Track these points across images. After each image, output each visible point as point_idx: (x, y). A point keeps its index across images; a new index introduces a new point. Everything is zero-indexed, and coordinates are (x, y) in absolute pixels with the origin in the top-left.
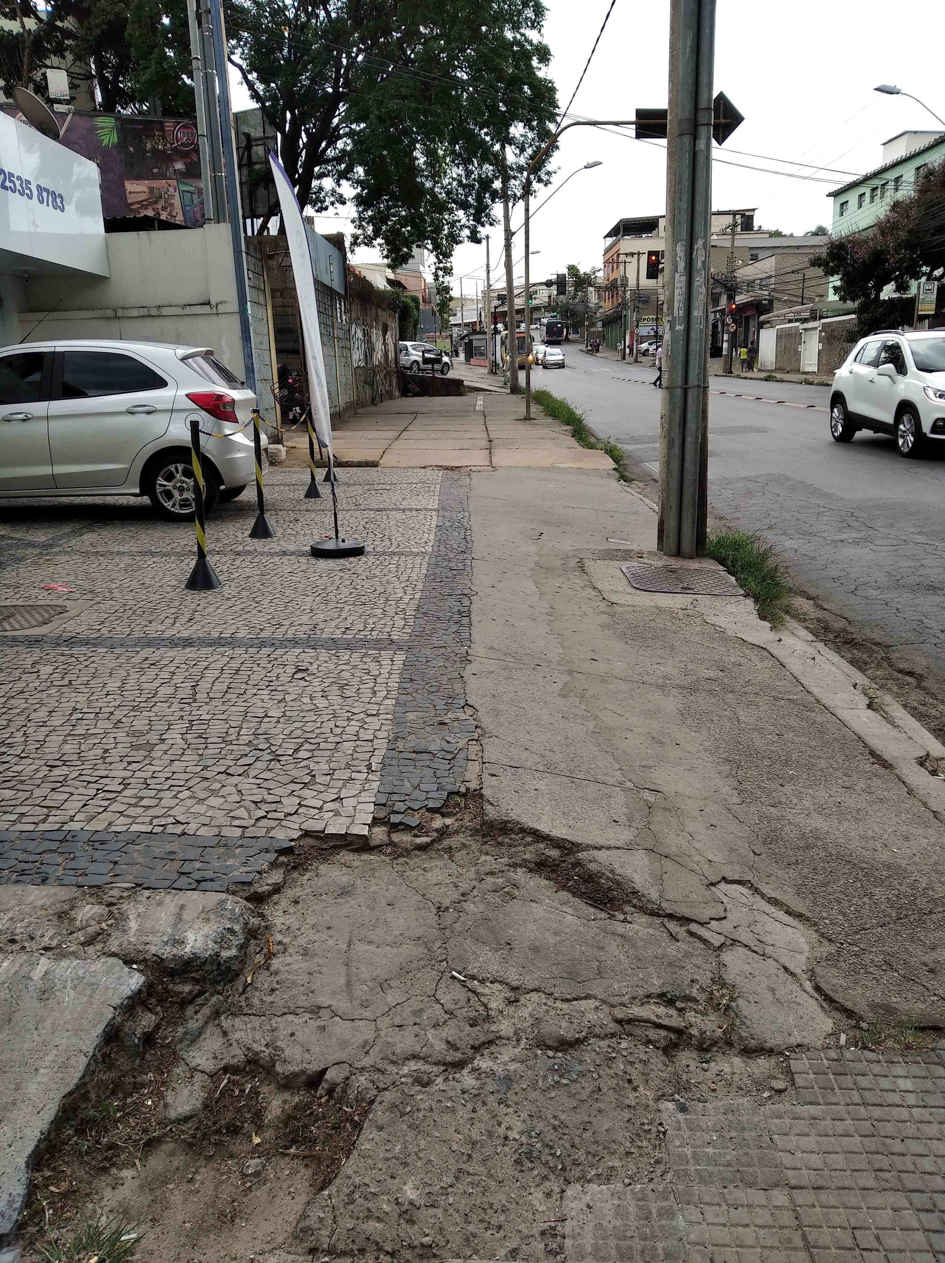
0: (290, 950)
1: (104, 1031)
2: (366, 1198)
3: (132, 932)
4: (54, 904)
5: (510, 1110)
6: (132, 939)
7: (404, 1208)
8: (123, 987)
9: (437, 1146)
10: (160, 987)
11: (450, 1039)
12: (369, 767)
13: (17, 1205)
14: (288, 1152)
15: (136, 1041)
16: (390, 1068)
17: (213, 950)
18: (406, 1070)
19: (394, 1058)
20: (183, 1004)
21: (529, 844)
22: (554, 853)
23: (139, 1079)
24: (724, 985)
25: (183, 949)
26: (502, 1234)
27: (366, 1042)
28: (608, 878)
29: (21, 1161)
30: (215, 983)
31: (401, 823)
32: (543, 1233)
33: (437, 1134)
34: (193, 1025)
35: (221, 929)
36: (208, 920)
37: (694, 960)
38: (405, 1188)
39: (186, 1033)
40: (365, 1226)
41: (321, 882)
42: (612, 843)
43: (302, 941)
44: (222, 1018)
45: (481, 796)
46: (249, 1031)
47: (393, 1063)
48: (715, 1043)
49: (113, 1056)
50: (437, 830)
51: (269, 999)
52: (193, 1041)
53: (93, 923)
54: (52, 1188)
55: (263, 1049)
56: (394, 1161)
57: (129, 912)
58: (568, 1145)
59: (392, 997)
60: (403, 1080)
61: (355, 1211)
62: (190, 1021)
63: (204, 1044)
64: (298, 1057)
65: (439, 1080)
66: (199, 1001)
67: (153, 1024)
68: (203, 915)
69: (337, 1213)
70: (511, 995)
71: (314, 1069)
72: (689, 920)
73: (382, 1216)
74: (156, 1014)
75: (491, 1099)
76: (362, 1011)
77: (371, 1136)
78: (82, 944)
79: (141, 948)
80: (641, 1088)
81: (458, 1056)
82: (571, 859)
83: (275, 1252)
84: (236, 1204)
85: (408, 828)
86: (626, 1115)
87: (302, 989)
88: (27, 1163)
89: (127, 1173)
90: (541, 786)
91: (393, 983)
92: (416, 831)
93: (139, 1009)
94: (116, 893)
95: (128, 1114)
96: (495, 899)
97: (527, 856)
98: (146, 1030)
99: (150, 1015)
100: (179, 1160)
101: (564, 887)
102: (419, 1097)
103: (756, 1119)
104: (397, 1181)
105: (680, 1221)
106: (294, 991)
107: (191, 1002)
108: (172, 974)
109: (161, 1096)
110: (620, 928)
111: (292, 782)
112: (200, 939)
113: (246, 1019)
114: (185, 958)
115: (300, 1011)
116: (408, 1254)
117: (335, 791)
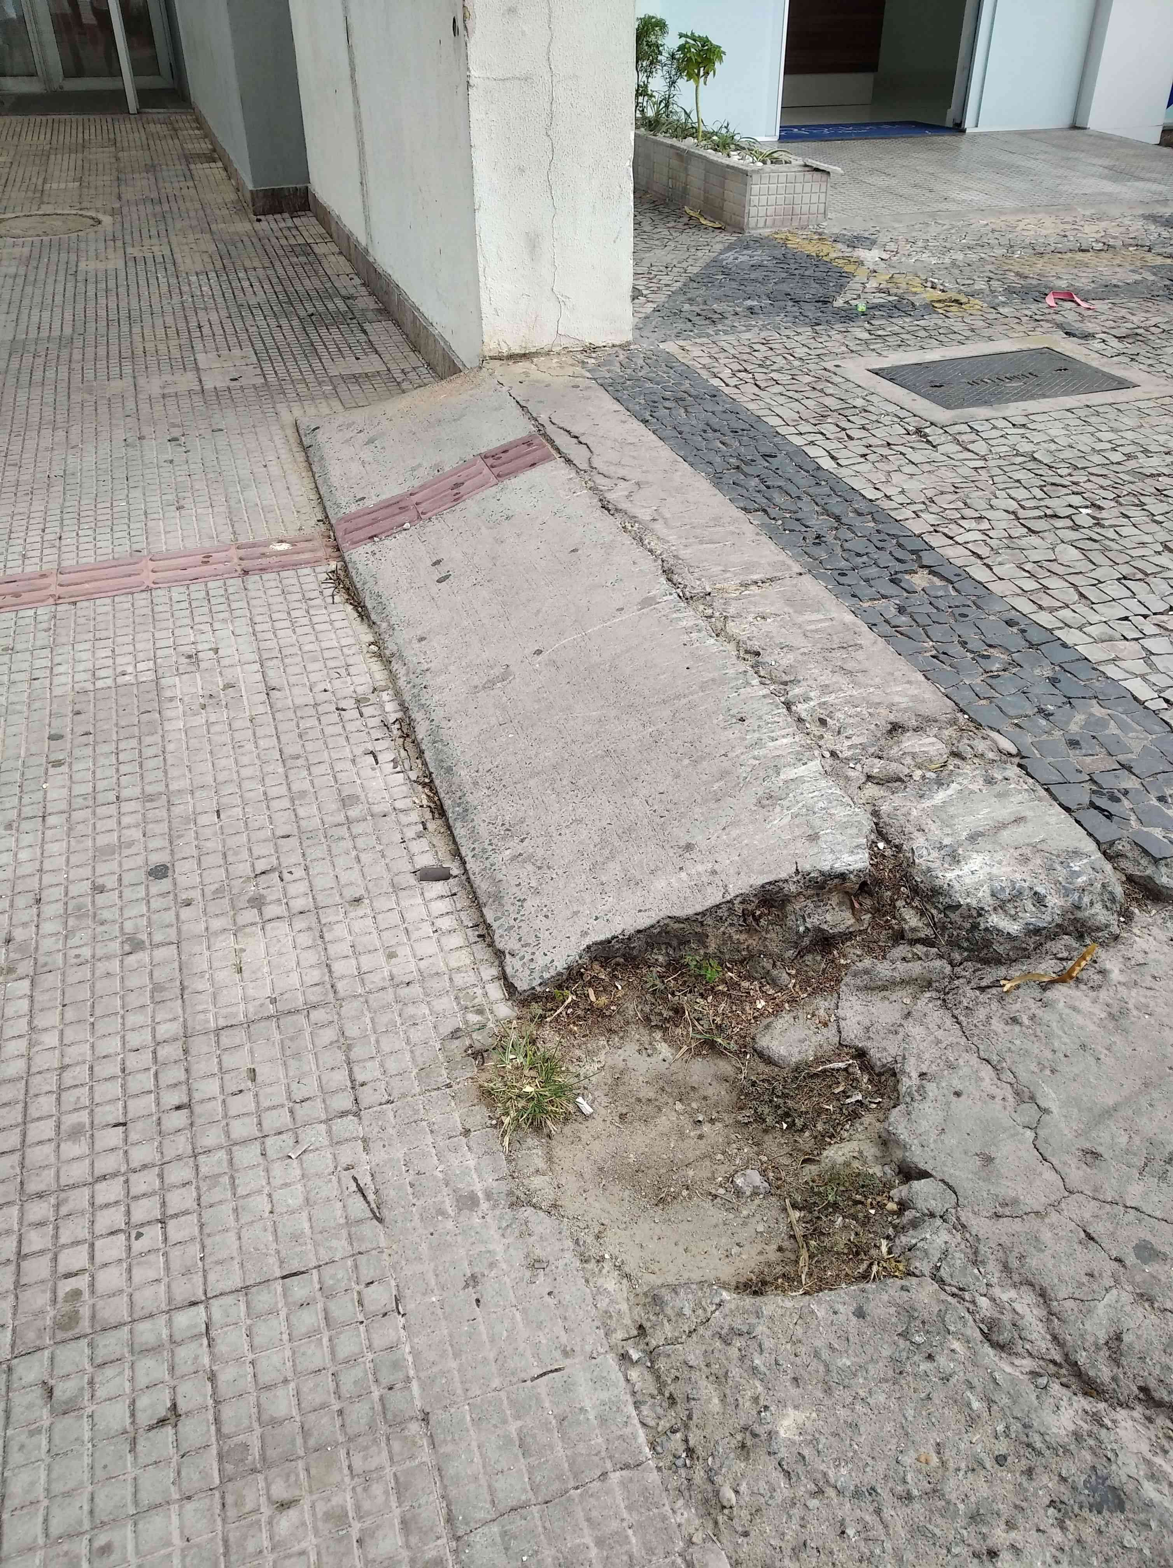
0: (1103, 994)
1: (763, 886)
2: (742, 1358)
3: (927, 803)
4: (907, 710)
5: (1057, 1535)
6: (915, 813)
7: (758, 1429)
8: (830, 857)
9: (889, 1427)
10: (889, 893)
11: (1127, 1338)
13: (547, 975)
14: (790, 1210)
15: (802, 929)
16: (993, 1268)
17: (979, 901)
18: (1006, 1295)
19: (1014, 1264)
20: (899, 937)
23: (775, 972)
25: (946, 870)
27: (1015, 1202)
30: (954, 943)
33: (910, 1413)
34: (884, 969)
35: (1026, 885)
36: (1025, 860)
38: (790, 1411)
39: (866, 972)
40: (703, 1383)
43: (1134, 997)
44: (928, 995)
46: (932, 1038)
47: (1006, 1267)
49: (763, 922)
51: (997, 1025)
52: (867, 988)
53: (908, 760)
54: (592, 992)
55: (914, 1075)
56: (822, 1369)
57: (960, 779)
60: (983, 1302)
61: (717, 1355)
62: (886, 964)
63: (879, 1004)
64: (924, 1125)
65: (1028, 1364)
66: (920, 949)
67: (842, 928)
68: (1028, 851)
69: (701, 1330)
71: (915, 1159)
73: (729, 1399)
74: (859, 920)
75: (1048, 1482)
76: (1073, 1162)
77: (841, 1308)
78: (869, 777)
79: (909, 828)
81: (1103, 1372)
83: (625, 1281)
84: (685, 1193)
87: (1048, 1054)
88: (589, 947)
89: (664, 1049)
93: (835, 898)
94: (983, 746)
95: (730, 996)
98: (825, 927)
99: (848, 914)
100: (719, 1092)
102: (956, 1345)
104: (794, 1391)
106: (1035, 1048)
107: (913, 942)
108: (915, 890)
109: (778, 1011)
112: (981, 875)
113: (949, 1022)
114: (937, 882)
115: (1008, 1076)
116: (699, 1475)
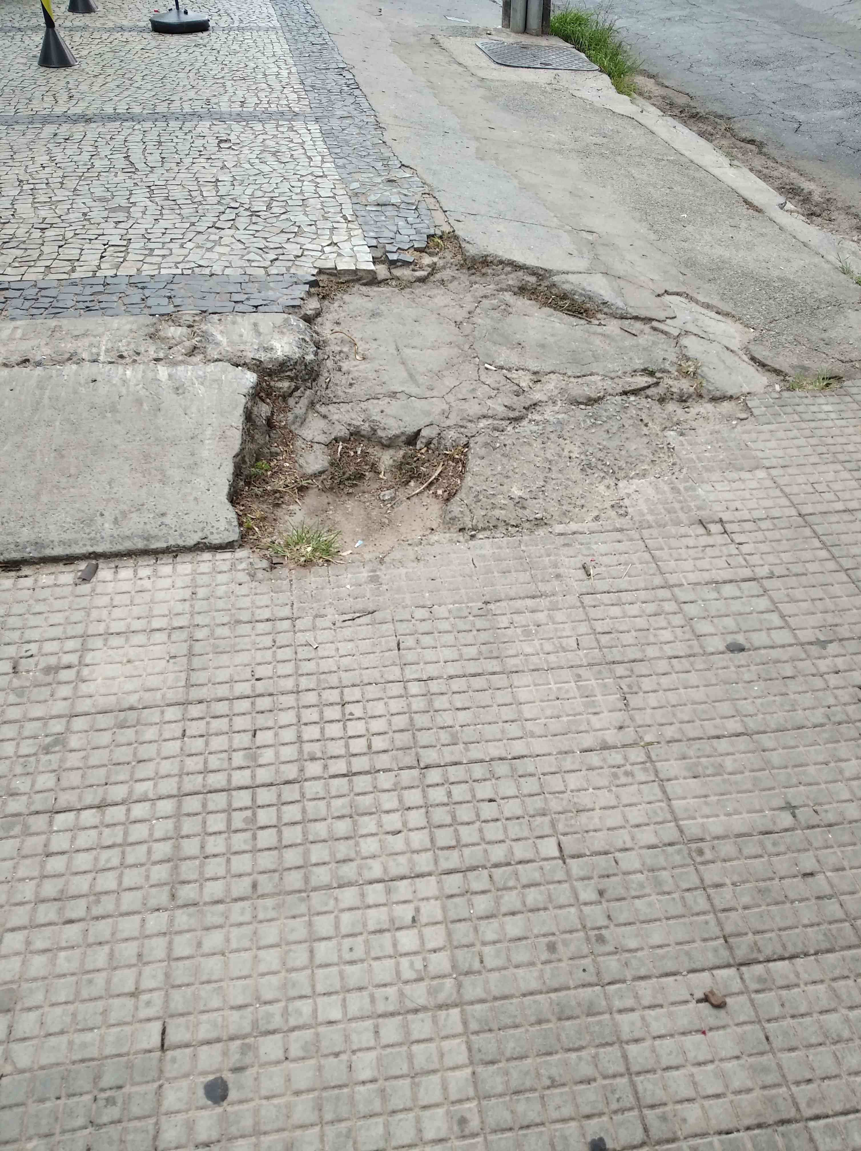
1: (244, 412)
2: (488, 498)
3: (224, 344)
4: (139, 328)
6: (227, 349)
7: (516, 501)
8: (245, 381)
9: (526, 465)
11: (506, 404)
12: (344, 217)
13: (235, 524)
15: (262, 423)
16: (469, 424)
17: (298, 354)
19: (470, 419)
20: (285, 397)
21: (509, 273)
22: (533, 279)
23: (273, 450)
24: (688, 359)
25: (275, 354)
26: (585, 509)
27: (443, 411)
28: (581, 295)
30: (305, 380)
31: (398, 261)
32: (613, 506)
33: (523, 458)
34: (297, 412)
35: (296, 339)
36: (283, 333)
37: (660, 346)
38: (513, 490)
39: (296, 417)
40: (493, 513)
41: (351, 307)
42: (573, 269)
44: (318, 406)
45: (456, 237)
46: (344, 413)
47: (470, 421)
48: (690, 396)
49: (253, 432)
50: (429, 266)
51: (350, 391)
52: (302, 423)
53: (184, 340)
55: (362, 423)
56: (499, 476)
57: (210, 331)
58: (612, 459)
59: (449, 382)
60: (484, 430)
61: (483, 505)
62: (295, 409)
63: (312, 424)
64: (395, 425)
65: (510, 427)
66: (297, 394)
67: (269, 411)
68: (277, 330)
69: (471, 507)
70: (534, 377)
71: (411, 431)
72: (651, 320)
73: (503, 506)
74: (269, 404)
75: (552, 436)
76: (430, 392)
77: (476, 463)
78: (185, 355)
79: (240, 354)
80: (650, 424)
81: (516, 414)
82: (546, 283)
85: (406, 264)
86: (645, 440)
87: (375, 381)
88: (228, 501)
89: (294, 507)
90: (501, 228)
91: (445, 373)
92: (412, 267)
93: (258, 400)
94: (188, 318)
95: (276, 472)
96: (496, 314)
97: (510, 282)
98: (267, 415)
99: (265, 404)
101: (545, 304)
102: (501, 438)
103: (733, 435)
104: (505, 487)
105: (700, 491)
106: (369, 384)
107: (291, 394)
108: (271, 373)
109: (294, 460)
110: (599, 329)
111: (282, 232)
112: (285, 346)
113: (338, 405)
114: (281, 359)
115: (380, 396)
117: (327, 237)
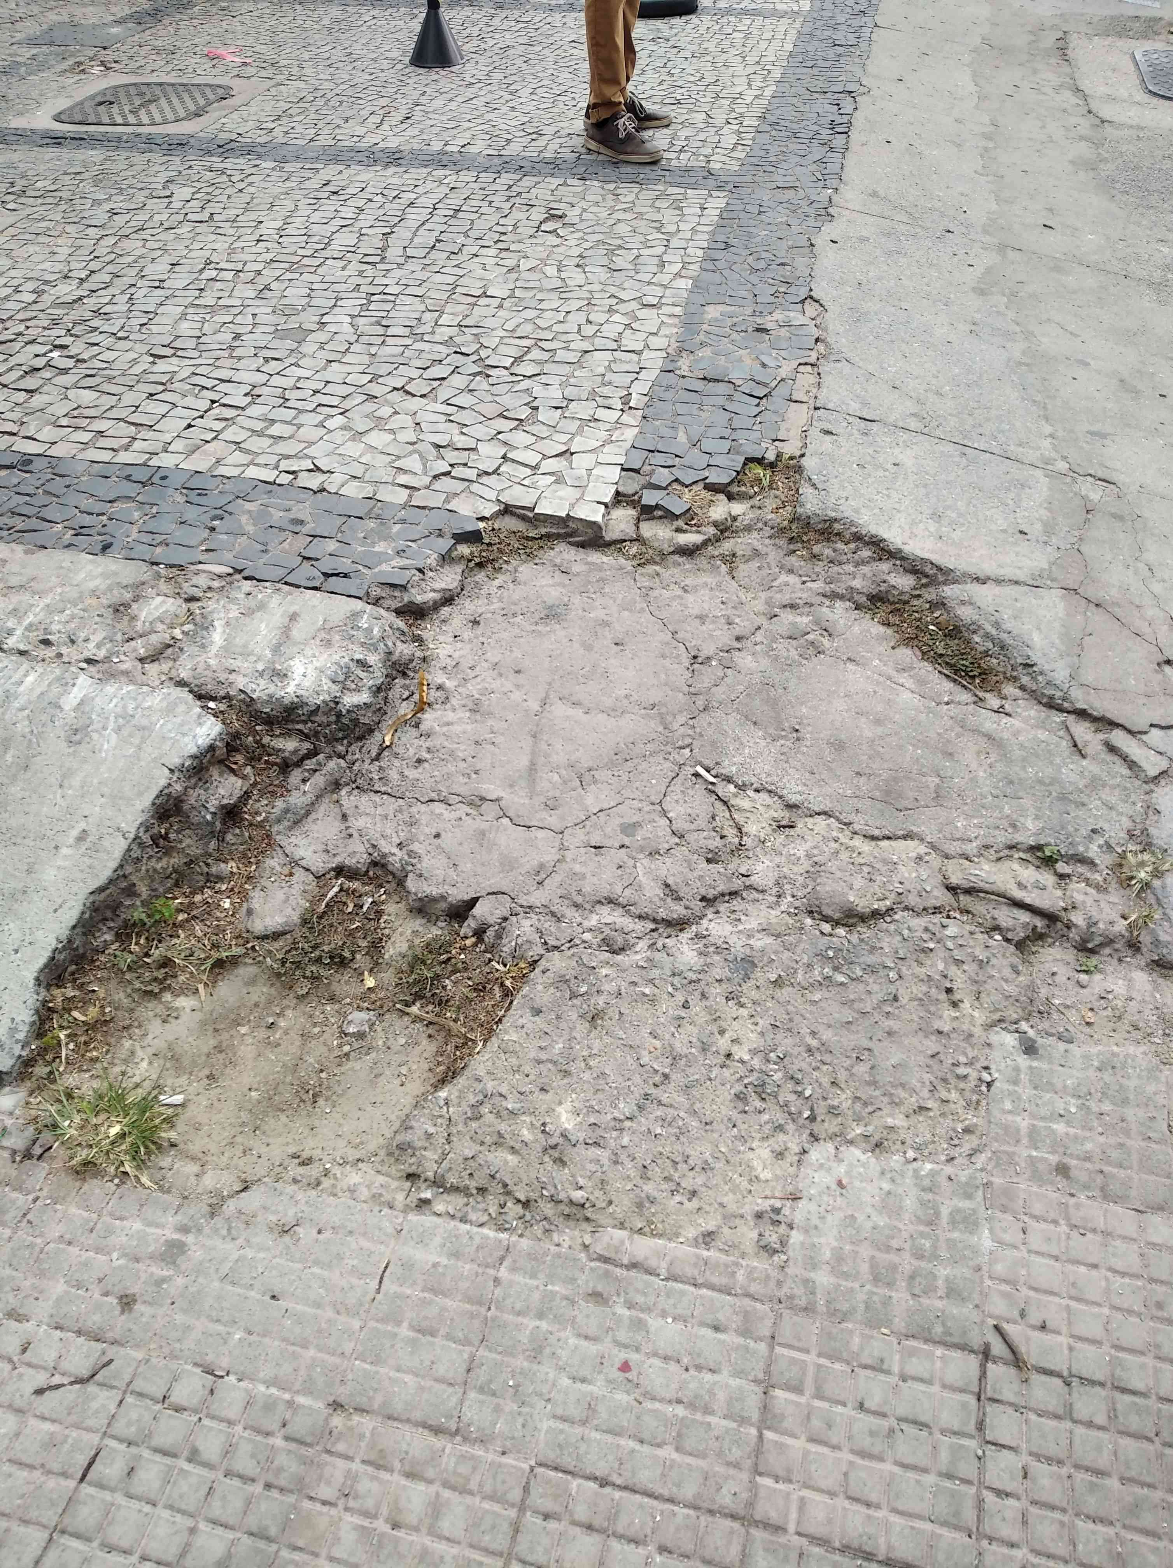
0: (454, 701)
1: (154, 804)
2: (498, 1115)
3: (214, 649)
4: (110, 589)
5: (744, 1012)
6: (212, 662)
7: (552, 1141)
8: (186, 739)
9: (618, 1054)
10: (251, 739)
11: (670, 881)
12: (626, 400)
13: (21, 1036)
14: (407, 1010)
15: (209, 817)
16: (570, 913)
17: (329, 693)
18: (593, 921)
19: (579, 899)
20: (286, 767)
21: (863, 562)
22: (904, 582)
23: (214, 870)
24: (1147, 846)
25: (283, 687)
26: (695, 1203)
27: (542, 866)
28: (987, 636)
29: (30, 974)
30: (333, 740)
31: (657, 507)
32: (759, 1216)
33: (621, 1033)
34: (297, 799)
35: (346, 660)
36: (328, 643)
37: (1105, 794)
38: (560, 1109)
39: (287, 811)
40: (491, 1157)
41: (517, 593)
42: (1008, 572)
43: (473, 688)
44: (343, 792)
45: (799, 469)
46: (378, 818)
47: (577, 906)
48: (1109, 942)
49: (172, 836)
50: (716, 524)
51: (411, 773)
52: (297, 823)
53: (160, 627)
54: (75, 1014)
55: (395, 850)
56: (550, 1066)
57: (215, 616)
58: (825, 1081)
59: (593, 799)
60: (587, 936)
61: (480, 1132)
62: (295, 793)
63: (314, 827)
64: (440, 873)
65: (642, 945)
66: (309, 764)
67: (238, 793)
68: (323, 635)
69: (454, 1130)
70: (784, 815)
71: (459, 897)
72: (1113, 724)
73: (518, 1146)
74: (244, 777)
75: (716, 991)
76: (545, 814)
77: (521, 1022)
78: (141, 660)
79: (222, 677)
80: (966, 1006)
81: (677, 910)
82: (930, 594)
83: (360, 1165)
84: (323, 1075)
85: (669, 516)
86: (932, 1045)
87: (463, 765)
88: (37, 979)
89: (184, 1002)
90: (907, 458)
91: (600, 775)
92: (680, 523)
93: (215, 772)
94: (202, 581)
95: (195, 918)
96: (788, 650)
97: (857, 583)
98: (225, 801)
99: (233, 779)
100: (261, 992)
101: (908, 641)
102: (604, 971)
103: (1151, 1088)
104: (548, 1097)
105: (985, 1240)
106: (451, 768)
107: (299, 763)
108: (269, 721)
109: (245, 896)
110: (988, 721)
111: (501, 415)
112: (312, 673)
113: (377, 798)
114: (286, 701)
115: (454, 799)
116: (548, 1209)
117: (564, 438)
